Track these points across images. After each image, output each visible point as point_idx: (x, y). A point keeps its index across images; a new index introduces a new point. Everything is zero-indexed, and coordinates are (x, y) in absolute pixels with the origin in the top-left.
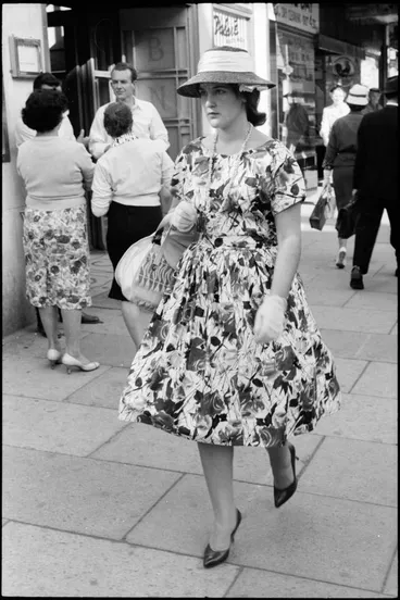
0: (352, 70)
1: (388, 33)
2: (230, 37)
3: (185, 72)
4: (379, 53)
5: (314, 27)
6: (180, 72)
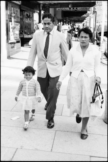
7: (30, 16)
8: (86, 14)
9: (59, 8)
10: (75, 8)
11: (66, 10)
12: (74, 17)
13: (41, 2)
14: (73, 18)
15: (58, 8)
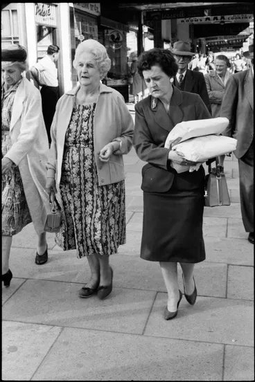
0: (121, 39)
1: (142, 17)
2: (45, 17)
3: (18, 38)
4: (137, 29)
5: (98, 12)
6: (14, 38)
7: (118, 38)
8: (248, 29)
9: (183, 19)
10: (219, 17)
11: (199, 21)
12: (218, 37)
13: (143, 7)
14: (216, 41)
15: (180, 18)
